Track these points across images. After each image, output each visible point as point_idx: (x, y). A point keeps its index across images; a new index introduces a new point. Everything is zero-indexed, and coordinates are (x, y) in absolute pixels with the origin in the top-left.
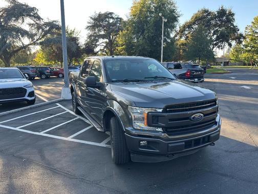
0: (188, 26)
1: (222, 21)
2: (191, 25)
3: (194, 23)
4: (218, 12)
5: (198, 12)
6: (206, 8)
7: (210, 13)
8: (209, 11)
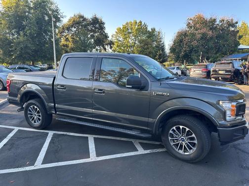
0: (67, 28)
1: (96, 28)
2: (69, 28)
3: (72, 26)
4: (92, 19)
5: (74, 16)
6: (82, 14)
7: (85, 19)
8: (85, 17)
